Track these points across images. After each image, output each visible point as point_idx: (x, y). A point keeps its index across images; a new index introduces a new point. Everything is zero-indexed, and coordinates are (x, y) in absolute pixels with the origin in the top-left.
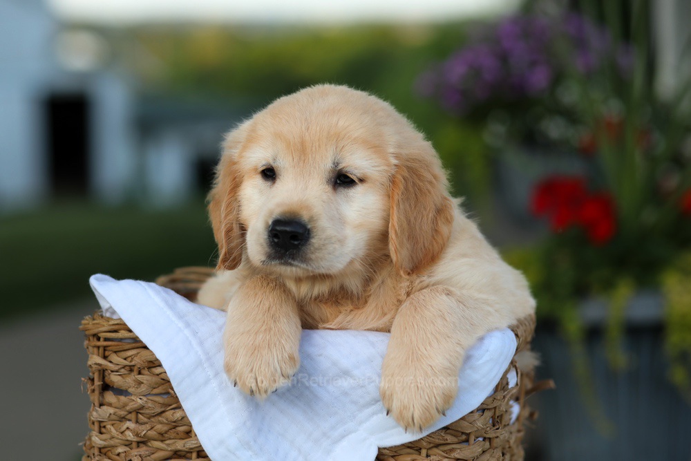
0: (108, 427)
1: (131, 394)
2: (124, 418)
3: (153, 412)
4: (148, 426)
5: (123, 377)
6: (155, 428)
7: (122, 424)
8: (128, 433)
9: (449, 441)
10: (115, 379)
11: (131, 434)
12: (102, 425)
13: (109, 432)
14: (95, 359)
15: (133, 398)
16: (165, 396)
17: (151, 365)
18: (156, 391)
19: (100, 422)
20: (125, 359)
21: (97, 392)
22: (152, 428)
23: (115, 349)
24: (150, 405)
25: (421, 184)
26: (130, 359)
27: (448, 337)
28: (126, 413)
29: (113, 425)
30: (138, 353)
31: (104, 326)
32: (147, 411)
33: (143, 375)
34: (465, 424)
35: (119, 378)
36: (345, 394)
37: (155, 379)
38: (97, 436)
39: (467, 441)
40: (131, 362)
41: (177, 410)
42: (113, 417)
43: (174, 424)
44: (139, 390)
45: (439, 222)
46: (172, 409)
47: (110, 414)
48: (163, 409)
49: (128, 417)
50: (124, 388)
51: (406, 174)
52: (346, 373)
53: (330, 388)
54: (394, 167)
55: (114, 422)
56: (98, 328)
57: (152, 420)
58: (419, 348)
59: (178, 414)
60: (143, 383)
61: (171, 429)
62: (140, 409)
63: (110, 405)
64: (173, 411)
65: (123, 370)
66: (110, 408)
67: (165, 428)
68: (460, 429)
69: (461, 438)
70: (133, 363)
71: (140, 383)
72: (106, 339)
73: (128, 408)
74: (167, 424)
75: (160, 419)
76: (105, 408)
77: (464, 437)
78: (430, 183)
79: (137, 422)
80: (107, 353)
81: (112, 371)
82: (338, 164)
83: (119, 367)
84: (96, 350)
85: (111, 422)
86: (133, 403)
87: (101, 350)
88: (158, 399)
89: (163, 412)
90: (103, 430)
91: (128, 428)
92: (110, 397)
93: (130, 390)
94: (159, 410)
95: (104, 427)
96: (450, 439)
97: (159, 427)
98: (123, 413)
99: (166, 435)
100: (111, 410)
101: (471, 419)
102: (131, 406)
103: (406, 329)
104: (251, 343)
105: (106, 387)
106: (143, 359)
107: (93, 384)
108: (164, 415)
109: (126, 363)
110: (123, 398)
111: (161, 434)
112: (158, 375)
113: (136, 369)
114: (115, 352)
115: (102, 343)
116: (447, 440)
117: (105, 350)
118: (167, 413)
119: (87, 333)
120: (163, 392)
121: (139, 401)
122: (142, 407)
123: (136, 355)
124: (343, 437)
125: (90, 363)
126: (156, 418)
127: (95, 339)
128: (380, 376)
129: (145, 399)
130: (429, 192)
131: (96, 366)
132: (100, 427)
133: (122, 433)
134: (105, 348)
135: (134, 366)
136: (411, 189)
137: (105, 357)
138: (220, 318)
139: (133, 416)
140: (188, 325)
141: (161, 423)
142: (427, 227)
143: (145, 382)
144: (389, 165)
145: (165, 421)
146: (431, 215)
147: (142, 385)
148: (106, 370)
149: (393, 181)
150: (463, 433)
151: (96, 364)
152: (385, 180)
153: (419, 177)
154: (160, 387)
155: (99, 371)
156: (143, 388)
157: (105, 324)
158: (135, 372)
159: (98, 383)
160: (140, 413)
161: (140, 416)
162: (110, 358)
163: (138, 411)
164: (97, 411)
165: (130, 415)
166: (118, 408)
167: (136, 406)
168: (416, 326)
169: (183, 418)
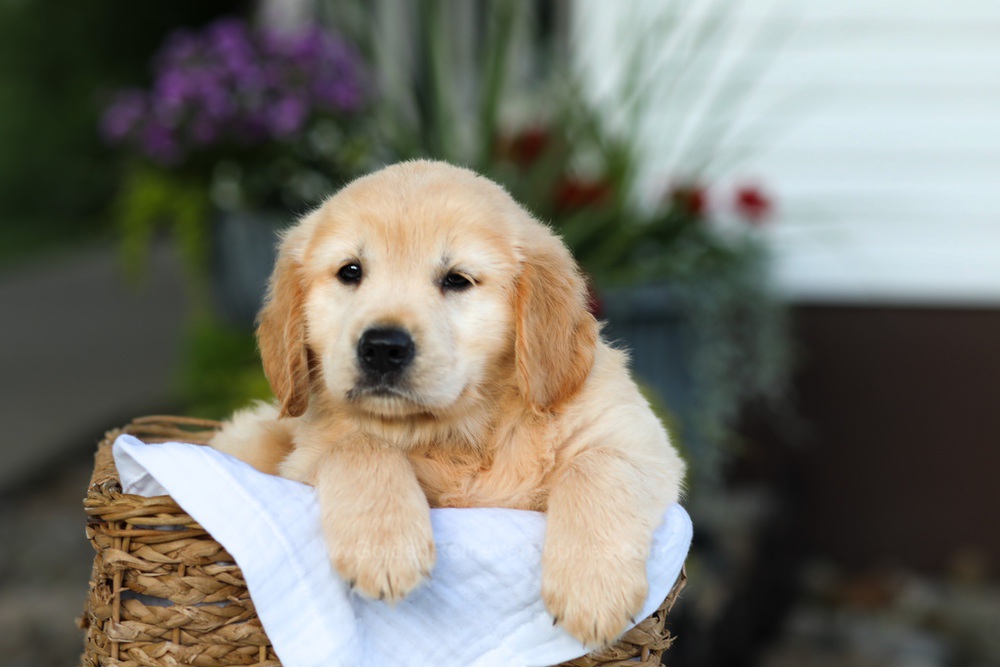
0: (135, 650)
1: (173, 604)
2: (159, 637)
3: (205, 627)
4: (198, 648)
5: (161, 580)
6: (209, 650)
7: (159, 646)
8: (169, 659)
9: (618, 658)
10: (148, 582)
11: (173, 660)
12: (124, 647)
13: (135, 657)
14: (117, 555)
15: (177, 608)
16: (222, 606)
17: (206, 562)
18: (209, 598)
19: (120, 644)
20: (166, 554)
21: (117, 602)
22: (205, 650)
23: (151, 540)
24: (202, 618)
25: (553, 290)
26: (174, 555)
27: (634, 516)
28: (163, 630)
29: (140, 647)
30: (187, 546)
31: (134, 508)
32: (197, 627)
33: (191, 575)
34: (640, 633)
35: (155, 581)
36: (482, 596)
37: (210, 582)
38: (116, 664)
39: (639, 655)
40: (175, 558)
41: (240, 625)
42: (144, 636)
43: (235, 644)
44: (188, 598)
45: (579, 342)
46: (233, 623)
47: (140, 632)
48: (220, 624)
49: (167, 636)
50: (163, 595)
51: (535, 276)
52: (486, 568)
53: (462, 589)
54: (520, 265)
55: (143, 643)
56: (128, 510)
57: (202, 638)
58: (597, 532)
59: (244, 630)
60: (192, 588)
61: (230, 651)
62: (186, 625)
63: (138, 619)
64: (235, 626)
65: (160, 570)
66: (138, 623)
67: (224, 650)
68: (633, 641)
69: (630, 653)
70: (179, 560)
71: (189, 588)
72: (136, 527)
73: (169, 624)
74: (226, 644)
75: (215, 637)
76: (129, 624)
77: (635, 651)
78: (565, 289)
79: (180, 643)
80: (134, 546)
81: (143, 572)
82: (448, 260)
83: (156, 565)
84: (117, 542)
85: (137, 644)
86: (178, 616)
87: (126, 542)
88: (215, 610)
89: (219, 628)
90: (124, 655)
91: (168, 652)
92: (137, 608)
93: (174, 598)
94: (213, 625)
95: (126, 651)
96: (620, 654)
97: (214, 649)
98: (158, 631)
99: (224, 660)
100: (141, 627)
101: (648, 627)
102: (174, 621)
103: (576, 505)
104: (376, 528)
105: (131, 594)
106: (194, 553)
107: (112, 592)
108: (220, 631)
109: (167, 559)
110: (161, 610)
111: (216, 659)
112: (213, 576)
113: (181, 567)
114: (148, 544)
115: (128, 532)
116: (616, 655)
117: (131, 542)
118: (226, 629)
119: (104, 518)
120: (221, 599)
121: (187, 613)
122: (191, 621)
123: (183, 549)
124: (478, 655)
125: (109, 560)
126: (208, 636)
127: (117, 527)
128: (533, 571)
129: (196, 610)
130: (565, 302)
131: (119, 565)
132: (119, 650)
133: (157, 659)
134: (133, 539)
135: (178, 564)
136: (541, 297)
137: (130, 552)
138: (306, 495)
139: (175, 634)
140: (265, 505)
141: (216, 643)
142: (564, 348)
143: (196, 586)
144: (513, 262)
145: (223, 640)
146: (568, 332)
147: (192, 590)
148: (134, 569)
149: (518, 284)
150: (633, 645)
151: (119, 562)
152: (508, 283)
153: (552, 281)
154: (218, 593)
155: (121, 571)
156: (194, 595)
157: (136, 504)
158: (181, 572)
159: (117, 588)
160: (185, 630)
161: (184, 634)
162: (138, 553)
163: (181, 628)
164: (115, 628)
165: (170, 633)
166: (152, 624)
167: (179, 620)
168: (590, 502)
169: (250, 635)
